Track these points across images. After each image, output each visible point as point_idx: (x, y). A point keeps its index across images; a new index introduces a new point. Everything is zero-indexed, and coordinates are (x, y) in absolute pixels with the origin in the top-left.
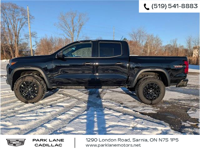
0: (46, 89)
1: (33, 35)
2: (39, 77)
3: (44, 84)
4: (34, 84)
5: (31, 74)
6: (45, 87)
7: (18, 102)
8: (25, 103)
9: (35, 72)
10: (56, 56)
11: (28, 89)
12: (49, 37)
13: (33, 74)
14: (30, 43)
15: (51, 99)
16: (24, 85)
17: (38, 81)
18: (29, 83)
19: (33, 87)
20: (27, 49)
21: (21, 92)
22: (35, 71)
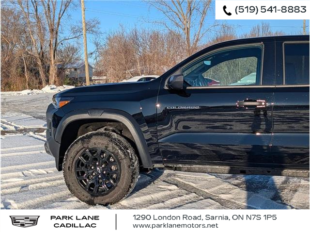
0: (137, 171)
1: (90, 28)
2: (122, 139)
3: (134, 158)
4: (110, 156)
5: (102, 130)
6: (136, 163)
7: (72, 199)
8: (87, 205)
9: (111, 126)
10: (166, 83)
11: (95, 168)
12: (128, 31)
13: (105, 129)
14: (84, 48)
15: (148, 197)
16: (86, 158)
17: (121, 150)
18: (99, 152)
19: (107, 163)
20: (74, 63)
21: (80, 174)
22: (112, 123)
